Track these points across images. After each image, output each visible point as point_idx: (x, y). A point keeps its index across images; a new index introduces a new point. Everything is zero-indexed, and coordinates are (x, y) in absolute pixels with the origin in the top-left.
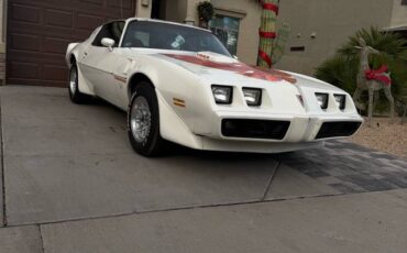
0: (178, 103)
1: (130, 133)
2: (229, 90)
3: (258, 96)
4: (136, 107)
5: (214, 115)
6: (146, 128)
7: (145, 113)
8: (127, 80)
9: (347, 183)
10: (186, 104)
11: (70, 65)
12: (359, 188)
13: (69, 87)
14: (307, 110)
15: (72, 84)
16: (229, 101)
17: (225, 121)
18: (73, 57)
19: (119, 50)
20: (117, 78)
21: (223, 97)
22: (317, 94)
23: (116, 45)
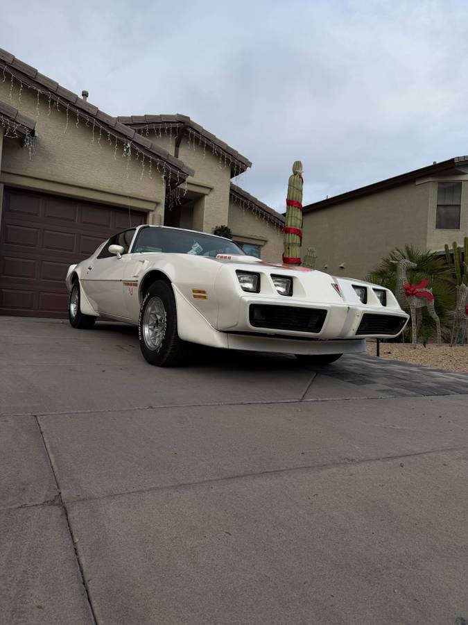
0: (199, 295)
1: (142, 343)
2: (256, 277)
3: (289, 284)
4: (150, 309)
5: (241, 301)
6: (161, 334)
7: (159, 317)
8: (139, 283)
9: (396, 389)
10: (207, 295)
11: (70, 286)
12: (411, 393)
13: (70, 310)
14: (344, 300)
15: (73, 307)
16: (257, 290)
17: (254, 308)
18: (75, 275)
19: (129, 256)
20: (127, 283)
21: (250, 286)
22: (354, 287)
23: (125, 252)
